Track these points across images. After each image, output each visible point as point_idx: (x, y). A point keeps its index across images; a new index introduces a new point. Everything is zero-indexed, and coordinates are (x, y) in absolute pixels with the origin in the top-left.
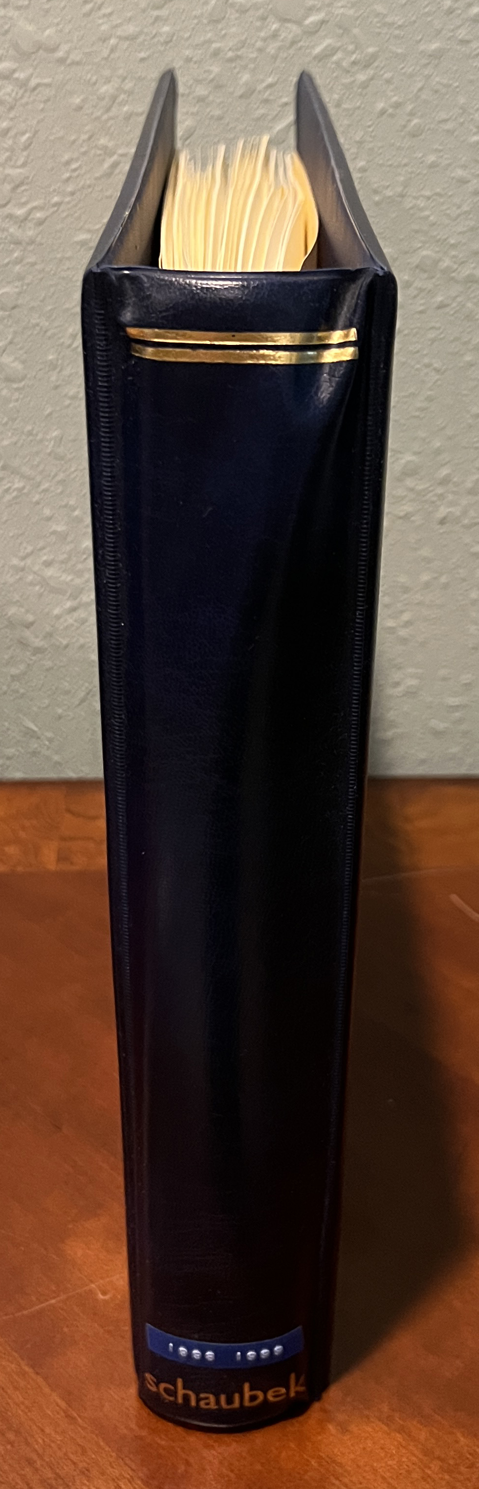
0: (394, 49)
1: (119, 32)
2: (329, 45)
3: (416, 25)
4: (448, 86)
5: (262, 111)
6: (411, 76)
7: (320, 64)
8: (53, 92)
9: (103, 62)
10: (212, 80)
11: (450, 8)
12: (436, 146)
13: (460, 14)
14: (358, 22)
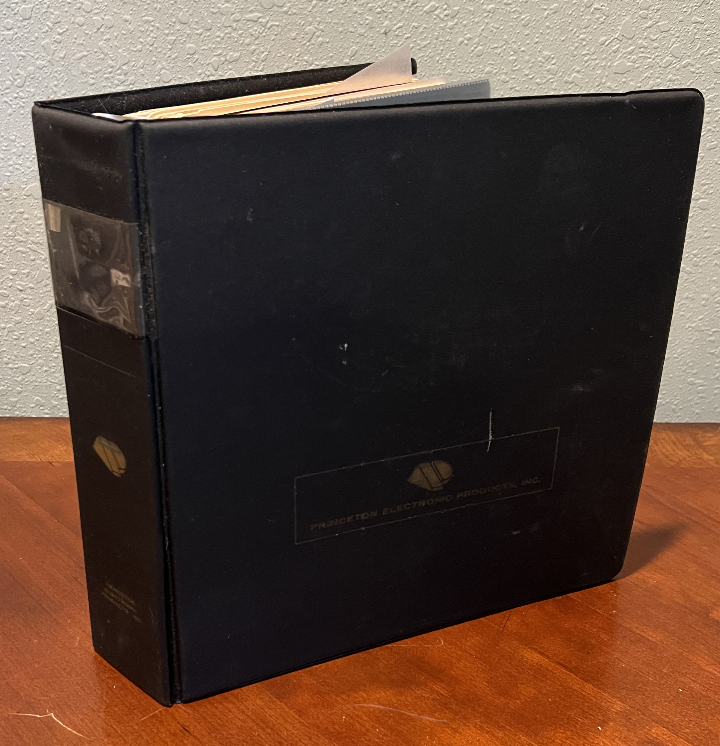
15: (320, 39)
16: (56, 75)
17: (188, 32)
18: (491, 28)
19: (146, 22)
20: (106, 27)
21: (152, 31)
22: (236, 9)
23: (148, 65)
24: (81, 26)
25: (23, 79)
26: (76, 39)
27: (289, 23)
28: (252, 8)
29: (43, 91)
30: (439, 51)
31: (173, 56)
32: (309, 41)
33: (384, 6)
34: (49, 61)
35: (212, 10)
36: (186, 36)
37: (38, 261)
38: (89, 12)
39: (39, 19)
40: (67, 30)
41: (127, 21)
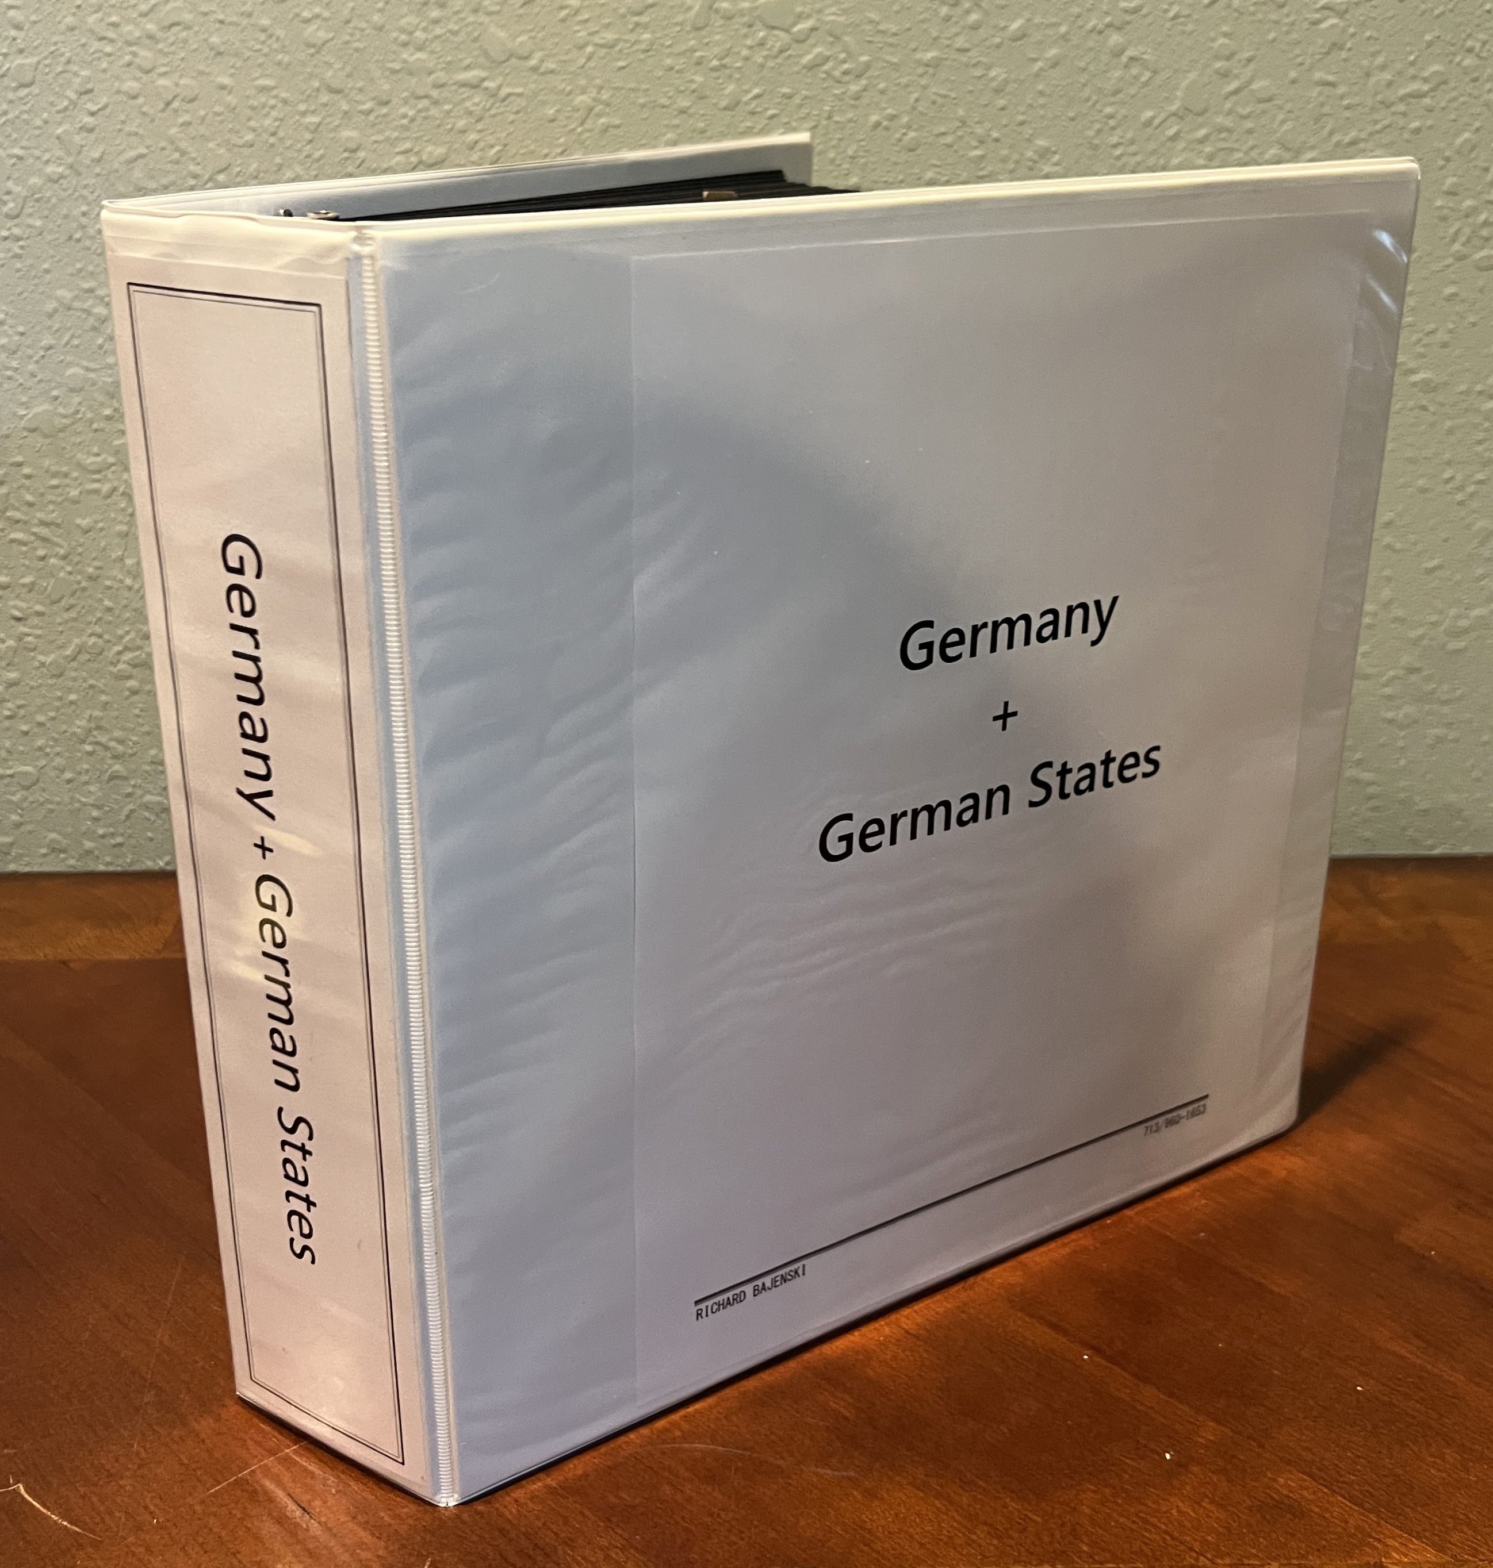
0: (888, 58)
1: (597, 39)
2: (821, 53)
3: (911, 33)
4: (945, 97)
5: (749, 124)
6: (907, 86)
7: (809, 74)
8: (523, 104)
9: (579, 71)
10: (694, 91)
11: (946, 15)
12: (934, 162)
13: (957, 23)
14: (850, 30)
15: (602, 120)
16: (85, 192)
17: (345, 107)
18: (934, 97)
19: (261, 91)
20: (183, 100)
21: (273, 107)
22: (438, 63)
23: (265, 172)
24: (135, 97)
25: (21, 201)
26: (123, 122)
27: (542, 90)
28: (467, 62)
29: (59, 226)
30: (834, 143)
31: (317, 155)
32: (582, 124)
33: (727, 56)
34: (71, 167)
35: (390, 65)
36: (340, 116)
37: (53, 561)
38: (148, 72)
39: (51, 84)
40: (105, 107)
41: (223, 87)
